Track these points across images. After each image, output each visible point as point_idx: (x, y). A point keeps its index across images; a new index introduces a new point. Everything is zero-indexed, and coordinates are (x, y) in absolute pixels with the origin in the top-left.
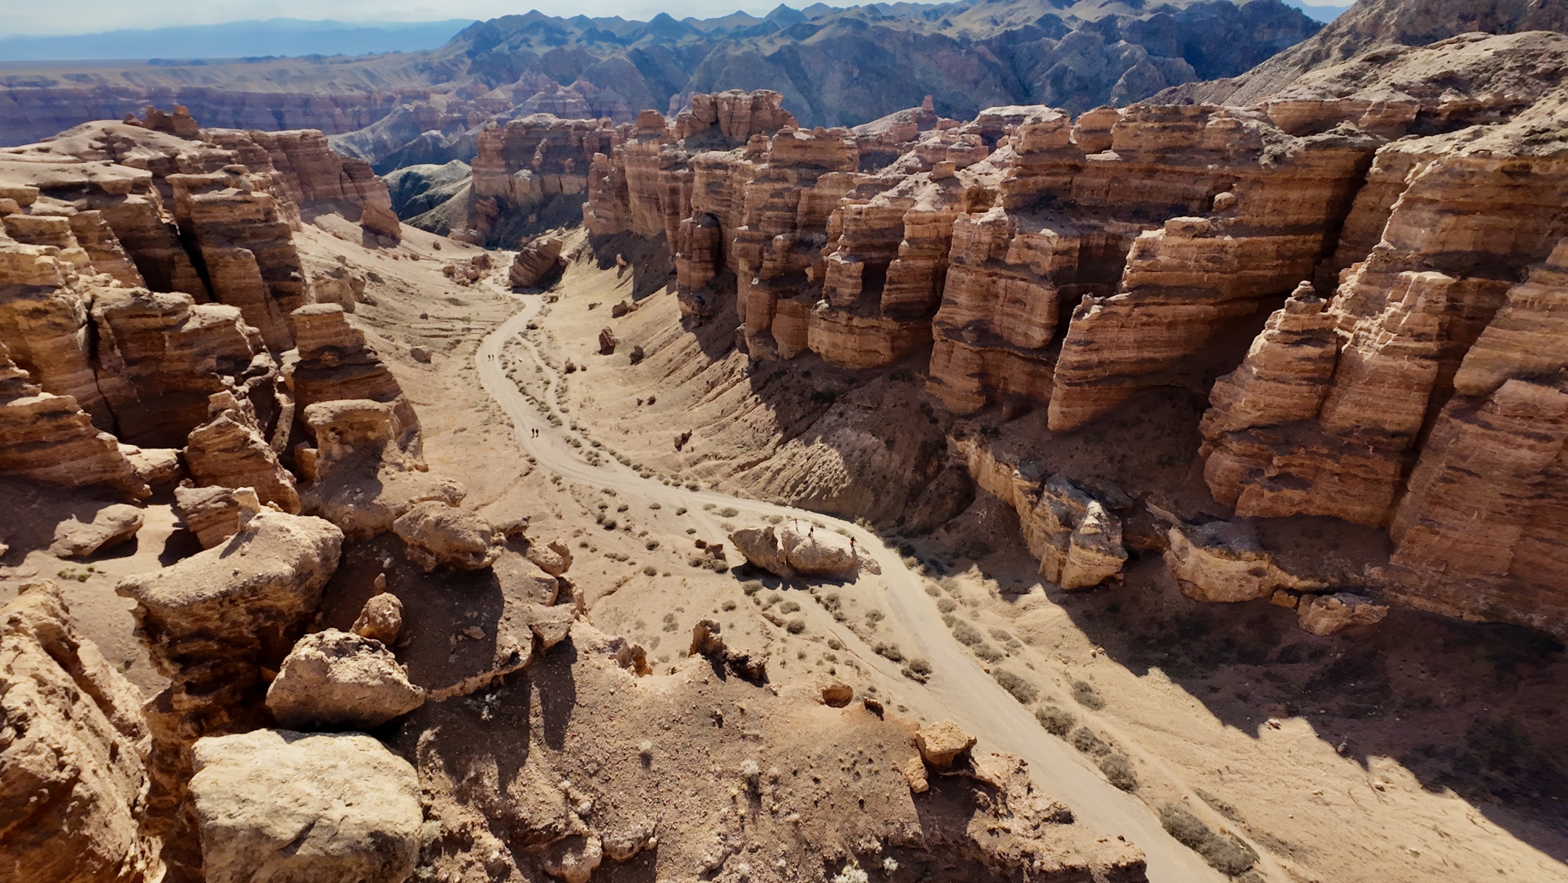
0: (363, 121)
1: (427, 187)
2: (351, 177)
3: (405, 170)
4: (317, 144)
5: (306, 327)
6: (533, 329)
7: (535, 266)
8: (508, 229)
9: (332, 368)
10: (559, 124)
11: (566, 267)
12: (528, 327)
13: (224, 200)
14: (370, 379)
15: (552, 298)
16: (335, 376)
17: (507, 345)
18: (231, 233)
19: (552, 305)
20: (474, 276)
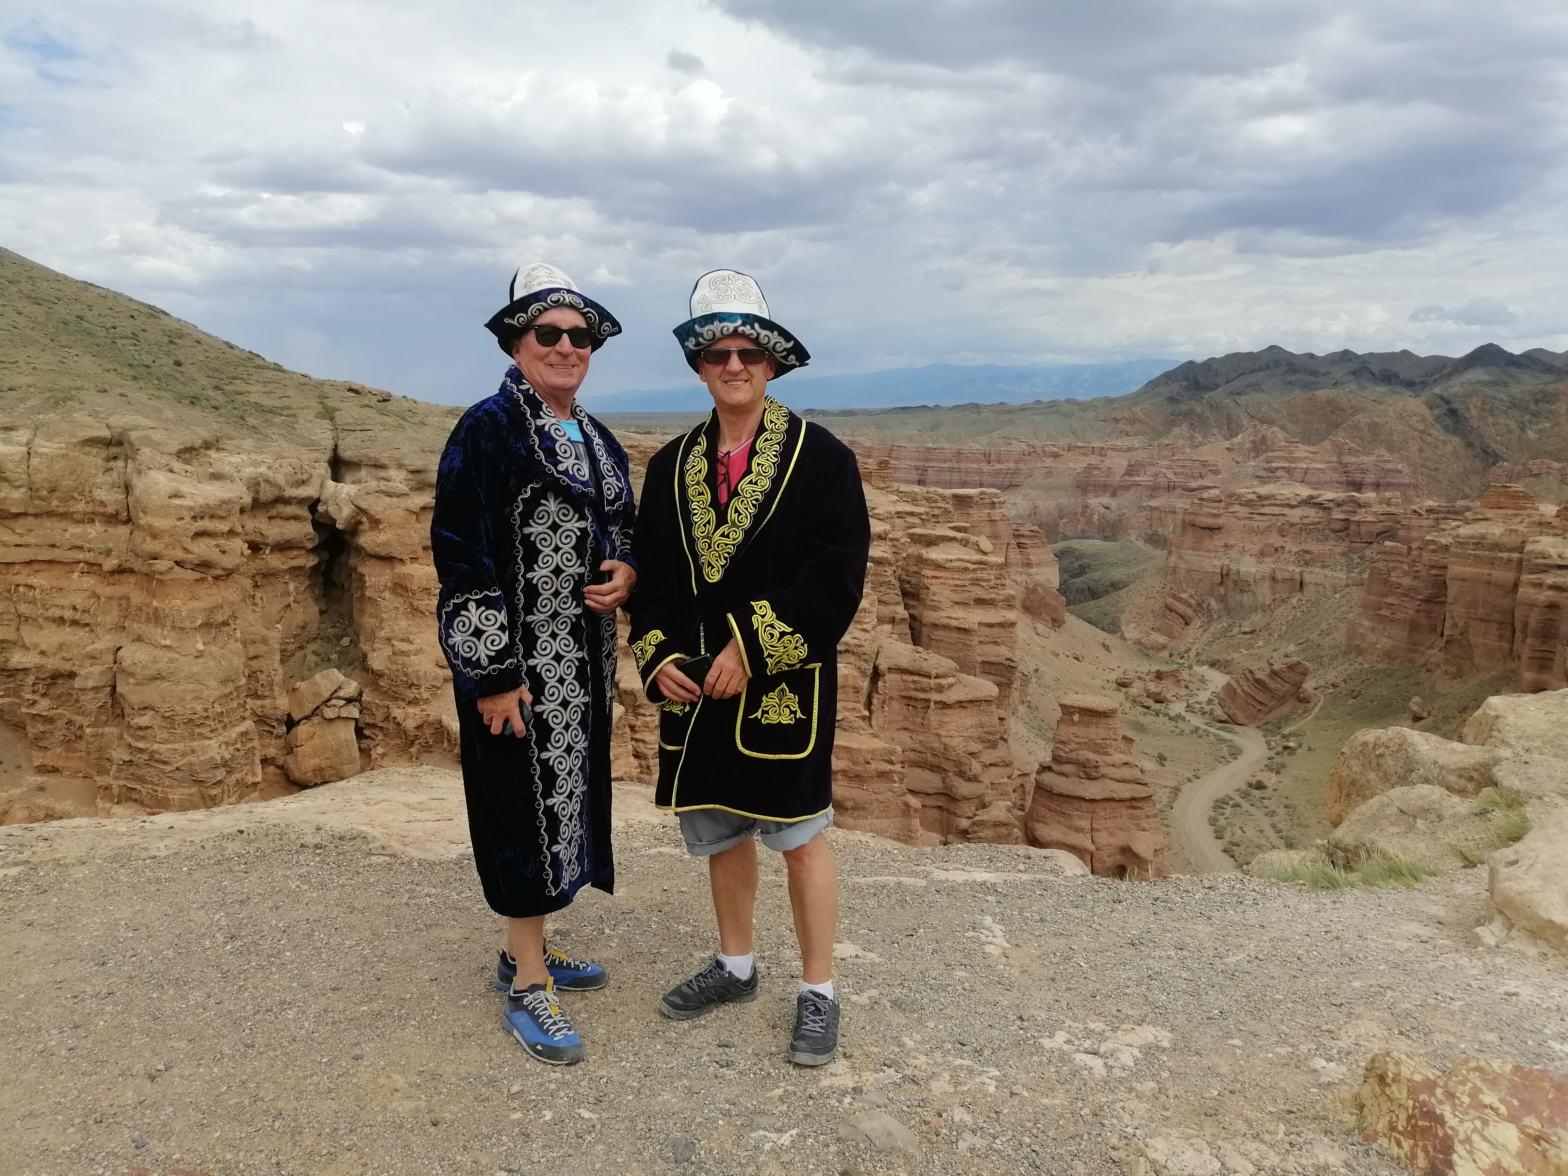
2: (1020, 546)
5: (1072, 720)
6: (1258, 788)
7: (1260, 696)
8: (1204, 637)
9: (1090, 778)
10: (1311, 497)
11: (1310, 705)
12: (1250, 785)
13: (960, 560)
14: (1133, 802)
15: (1286, 748)
16: (1092, 790)
17: (1220, 804)
18: (956, 597)
19: (1286, 759)
20: (1157, 697)
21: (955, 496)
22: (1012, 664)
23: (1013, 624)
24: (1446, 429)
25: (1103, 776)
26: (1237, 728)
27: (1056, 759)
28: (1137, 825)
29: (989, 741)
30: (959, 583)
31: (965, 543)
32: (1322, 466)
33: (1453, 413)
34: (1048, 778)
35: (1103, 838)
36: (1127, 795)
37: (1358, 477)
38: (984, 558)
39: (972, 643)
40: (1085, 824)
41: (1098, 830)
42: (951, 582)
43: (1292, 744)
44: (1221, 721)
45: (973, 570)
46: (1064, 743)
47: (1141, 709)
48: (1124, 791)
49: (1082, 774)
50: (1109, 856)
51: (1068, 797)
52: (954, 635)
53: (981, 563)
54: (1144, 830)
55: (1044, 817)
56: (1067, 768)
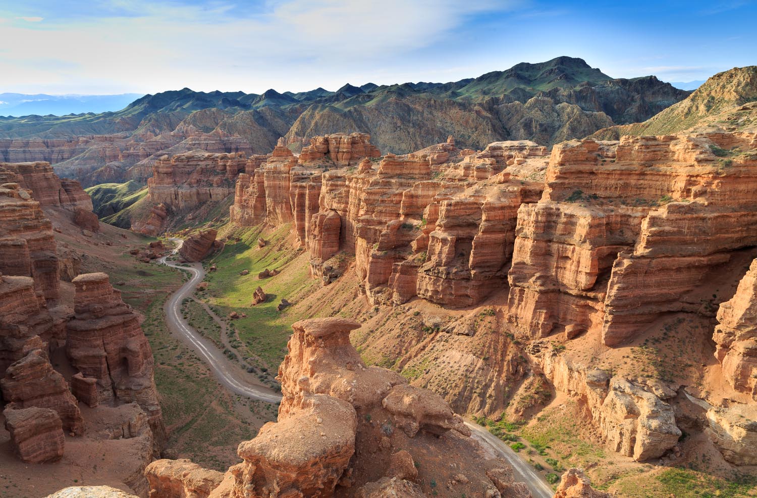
0: (66, 156)
1: (112, 197)
2: (66, 191)
3: (97, 187)
4: (45, 170)
5: (82, 289)
6: (201, 291)
7: (198, 248)
8: (172, 224)
9: (98, 318)
10: (209, 156)
11: (220, 248)
12: (198, 289)
13: (9, 205)
14: (125, 324)
15: (212, 269)
16: (101, 324)
17: (185, 302)
18: (10, 227)
19: (213, 274)
20: (152, 256)
21: (20, 167)
22: (54, 260)
23: (51, 237)
24: (259, 124)
25: (106, 315)
26: (189, 264)
27: (77, 311)
28: (130, 335)
29: (33, 311)
30: (11, 218)
31: (10, 195)
32: (214, 142)
33: (262, 117)
34: (74, 323)
35: (111, 347)
36: (121, 321)
37: (228, 146)
38: (25, 203)
39: (26, 253)
40: (99, 342)
41: (108, 344)
42: (5, 219)
43: (214, 267)
44: (182, 262)
45: (19, 210)
46: (79, 302)
47: (144, 264)
48: (119, 320)
49: (93, 316)
50: (116, 355)
51: (87, 331)
52: (12, 250)
53: (24, 206)
54: (134, 336)
55: (75, 345)
56: (84, 315)
